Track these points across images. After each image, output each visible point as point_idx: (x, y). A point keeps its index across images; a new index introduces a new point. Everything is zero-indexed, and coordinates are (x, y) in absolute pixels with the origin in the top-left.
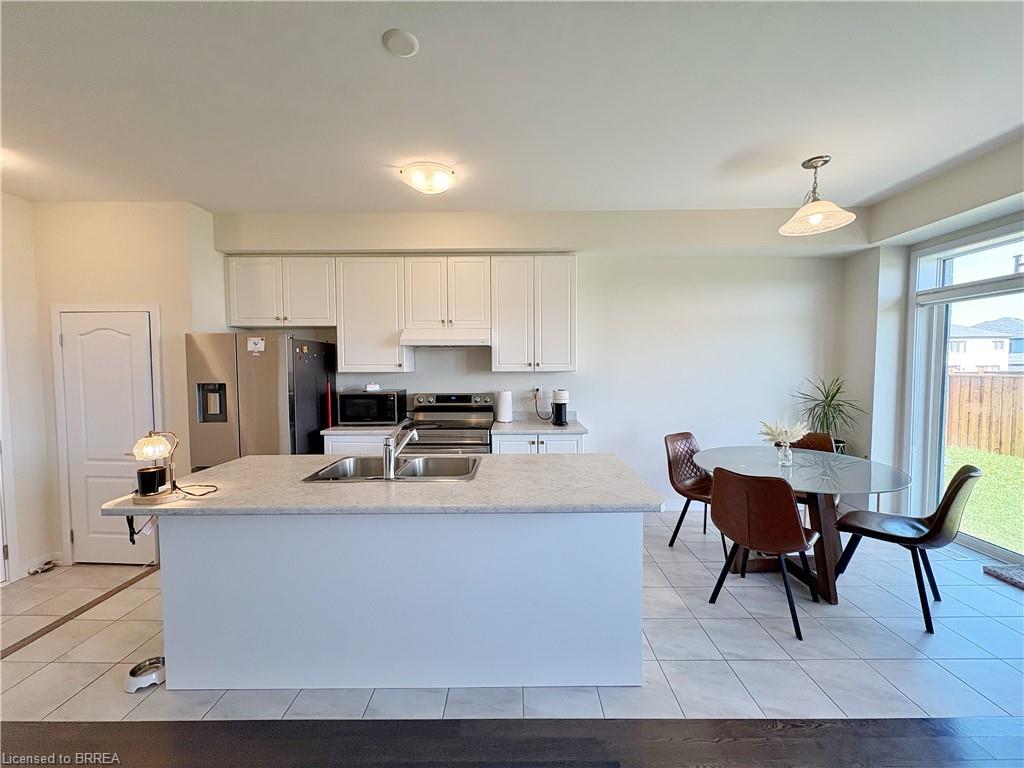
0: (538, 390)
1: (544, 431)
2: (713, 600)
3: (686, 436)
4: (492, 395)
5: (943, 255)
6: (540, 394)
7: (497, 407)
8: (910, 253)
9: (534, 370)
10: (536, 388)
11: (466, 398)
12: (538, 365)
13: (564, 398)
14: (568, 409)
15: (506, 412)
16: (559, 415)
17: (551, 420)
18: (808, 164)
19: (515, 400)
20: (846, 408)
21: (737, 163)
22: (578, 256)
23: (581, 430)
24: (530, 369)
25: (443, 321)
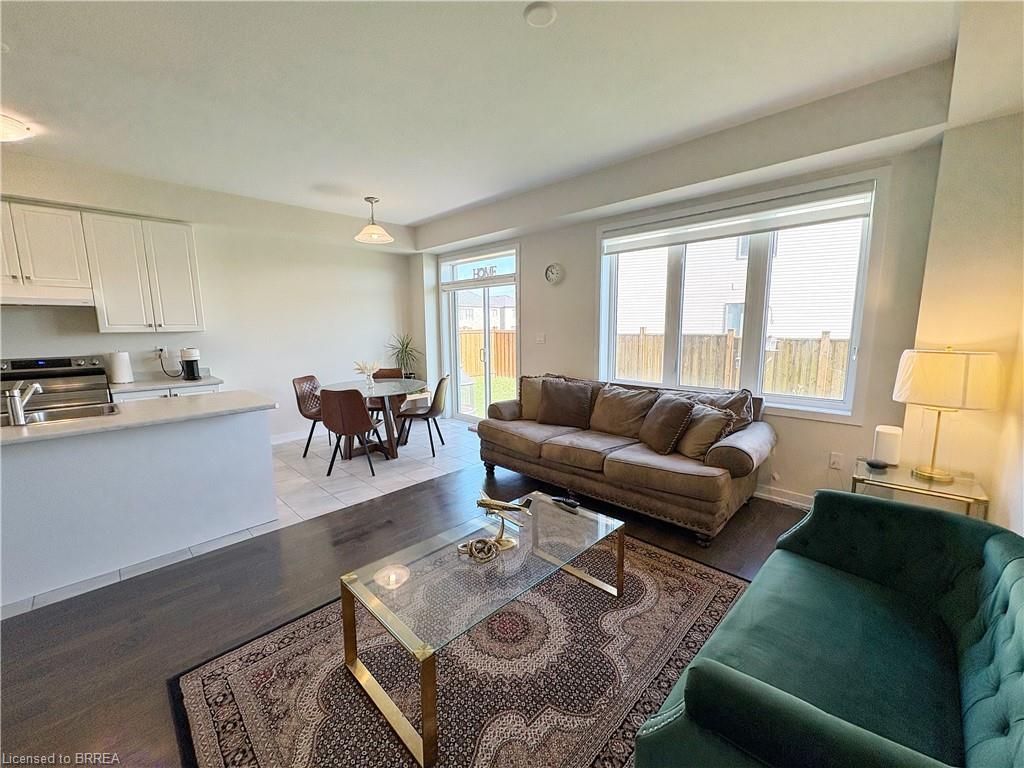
0: (161, 350)
1: (177, 385)
2: (329, 474)
3: (311, 378)
4: (100, 357)
5: (453, 263)
6: (165, 354)
7: (110, 369)
8: (438, 258)
9: (155, 331)
10: (159, 348)
11: (66, 362)
12: (160, 326)
13: (195, 355)
14: (200, 366)
15: (124, 372)
16: (190, 371)
17: (181, 377)
18: (367, 199)
19: (133, 362)
20: (414, 353)
21: (321, 188)
22: (195, 227)
23: (216, 381)
24: (153, 330)
25: (14, 277)
